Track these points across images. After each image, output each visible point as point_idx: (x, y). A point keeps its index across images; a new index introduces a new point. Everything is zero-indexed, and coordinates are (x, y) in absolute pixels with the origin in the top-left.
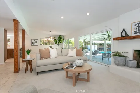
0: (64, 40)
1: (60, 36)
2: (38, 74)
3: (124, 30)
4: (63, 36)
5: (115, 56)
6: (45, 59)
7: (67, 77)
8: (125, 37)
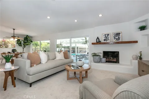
0: (32, 42)
1: (27, 36)
2: (31, 85)
3: (98, 38)
4: (31, 37)
5: (95, 56)
6: (37, 65)
7: (69, 78)
8: (98, 42)
